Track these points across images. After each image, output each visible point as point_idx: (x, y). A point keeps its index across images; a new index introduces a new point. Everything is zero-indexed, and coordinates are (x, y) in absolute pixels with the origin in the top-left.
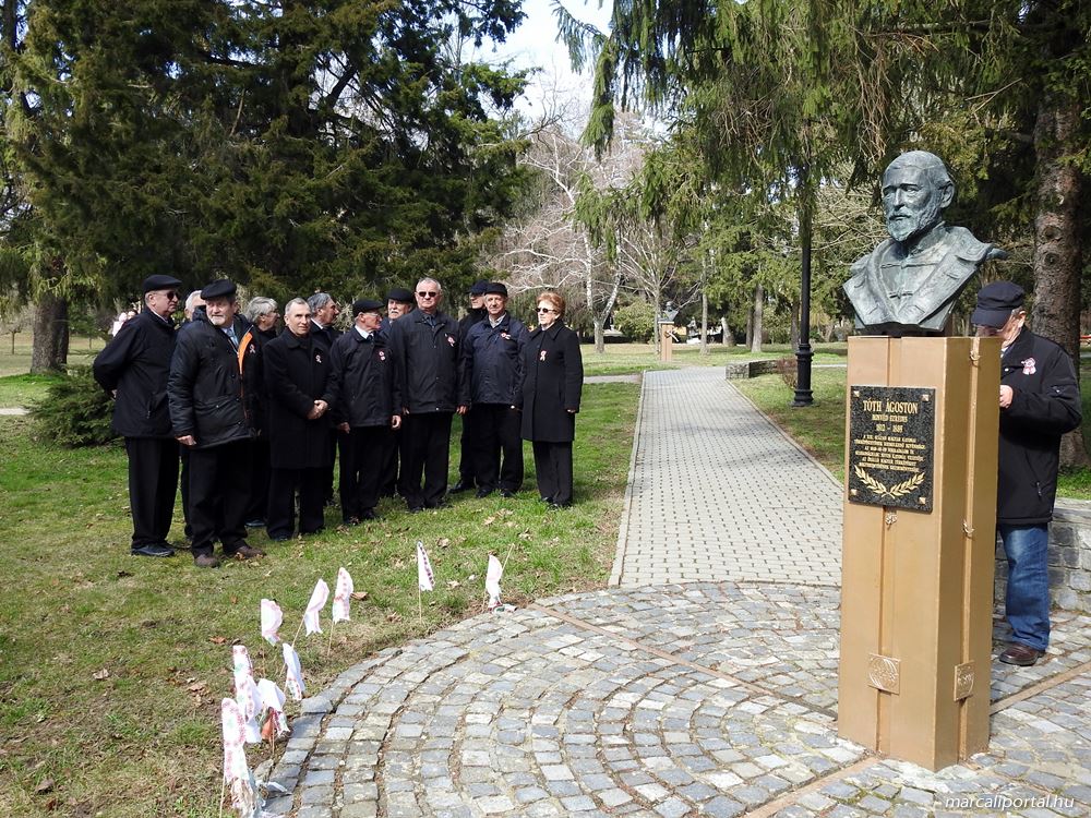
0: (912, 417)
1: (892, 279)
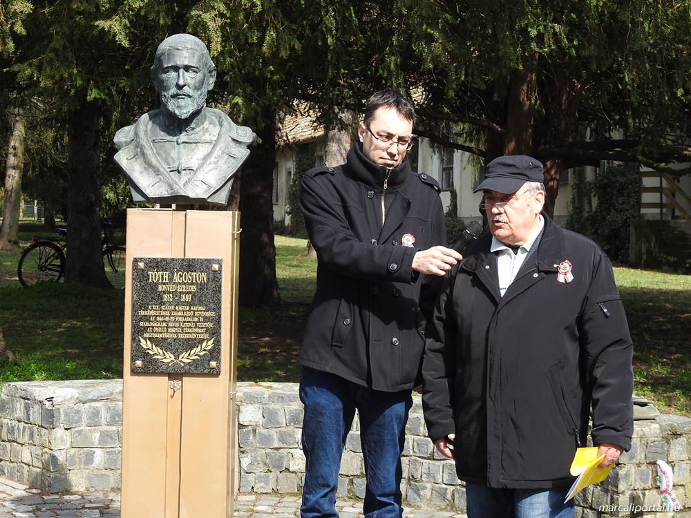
0: (201, 286)
1: (168, 154)
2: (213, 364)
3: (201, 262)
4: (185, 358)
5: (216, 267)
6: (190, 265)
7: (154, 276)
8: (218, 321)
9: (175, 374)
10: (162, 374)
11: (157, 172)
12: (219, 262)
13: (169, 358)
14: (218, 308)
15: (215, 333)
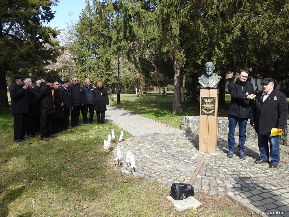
0: (212, 101)
1: (207, 81)
2: (214, 113)
3: (212, 97)
4: (209, 112)
5: (215, 98)
6: (210, 98)
7: (205, 100)
8: (215, 107)
9: (208, 115)
10: (206, 115)
11: (205, 84)
12: (215, 97)
13: (207, 112)
14: (215, 105)
15: (214, 109)
